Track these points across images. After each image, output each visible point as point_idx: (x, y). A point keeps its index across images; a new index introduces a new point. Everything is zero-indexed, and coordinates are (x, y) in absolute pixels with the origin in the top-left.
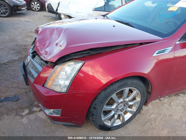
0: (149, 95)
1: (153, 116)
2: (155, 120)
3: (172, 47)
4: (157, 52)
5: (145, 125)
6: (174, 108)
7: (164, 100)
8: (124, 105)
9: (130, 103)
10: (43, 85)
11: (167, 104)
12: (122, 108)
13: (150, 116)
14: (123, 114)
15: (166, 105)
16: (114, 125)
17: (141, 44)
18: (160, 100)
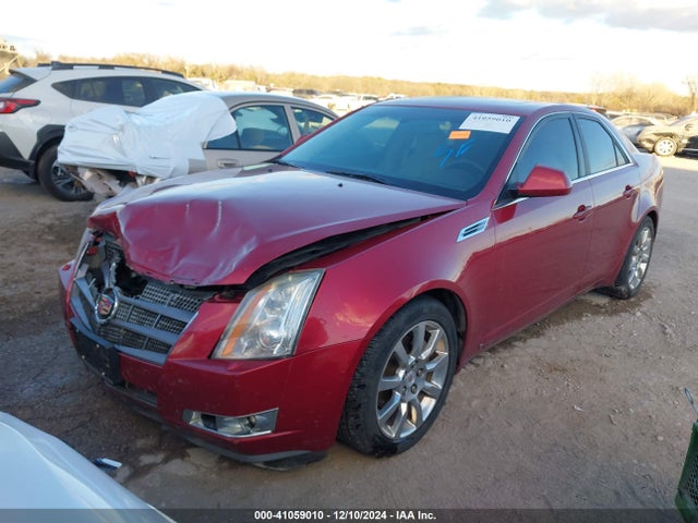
0: (461, 342)
1: (475, 403)
2: (485, 409)
3: (488, 219)
4: (463, 231)
5: (467, 427)
6: (514, 375)
7: (484, 363)
8: (417, 375)
9: (430, 367)
10: (207, 354)
11: (494, 369)
12: (413, 382)
13: (469, 405)
14: (418, 401)
15: (494, 373)
16: (403, 435)
17: (425, 218)
18: (477, 365)
